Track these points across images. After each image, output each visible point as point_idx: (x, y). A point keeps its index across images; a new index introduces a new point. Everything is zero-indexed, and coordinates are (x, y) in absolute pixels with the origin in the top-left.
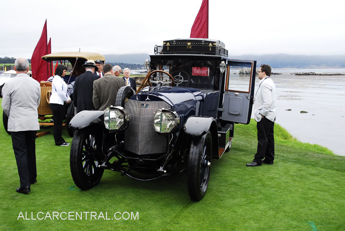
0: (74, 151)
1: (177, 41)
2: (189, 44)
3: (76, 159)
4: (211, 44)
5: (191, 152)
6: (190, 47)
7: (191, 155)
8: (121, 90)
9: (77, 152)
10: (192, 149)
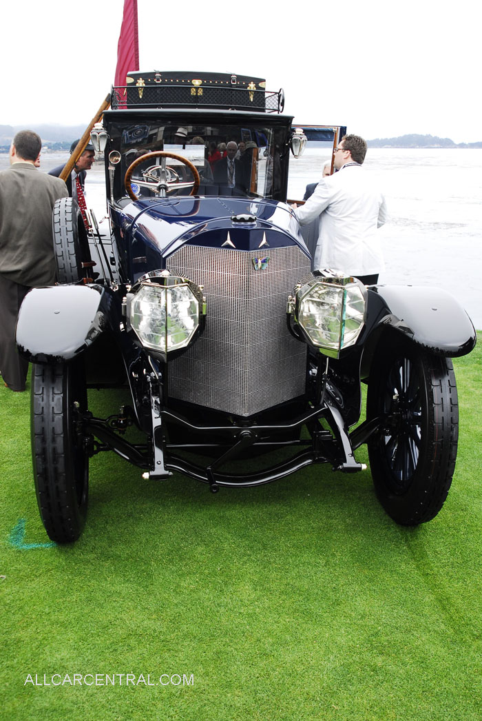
0: (49, 436)
1: (165, 75)
2: (197, 83)
3: (61, 460)
4: (252, 86)
5: (436, 400)
6: (200, 92)
7: (437, 409)
8: (62, 209)
9: (60, 441)
10: (436, 391)
